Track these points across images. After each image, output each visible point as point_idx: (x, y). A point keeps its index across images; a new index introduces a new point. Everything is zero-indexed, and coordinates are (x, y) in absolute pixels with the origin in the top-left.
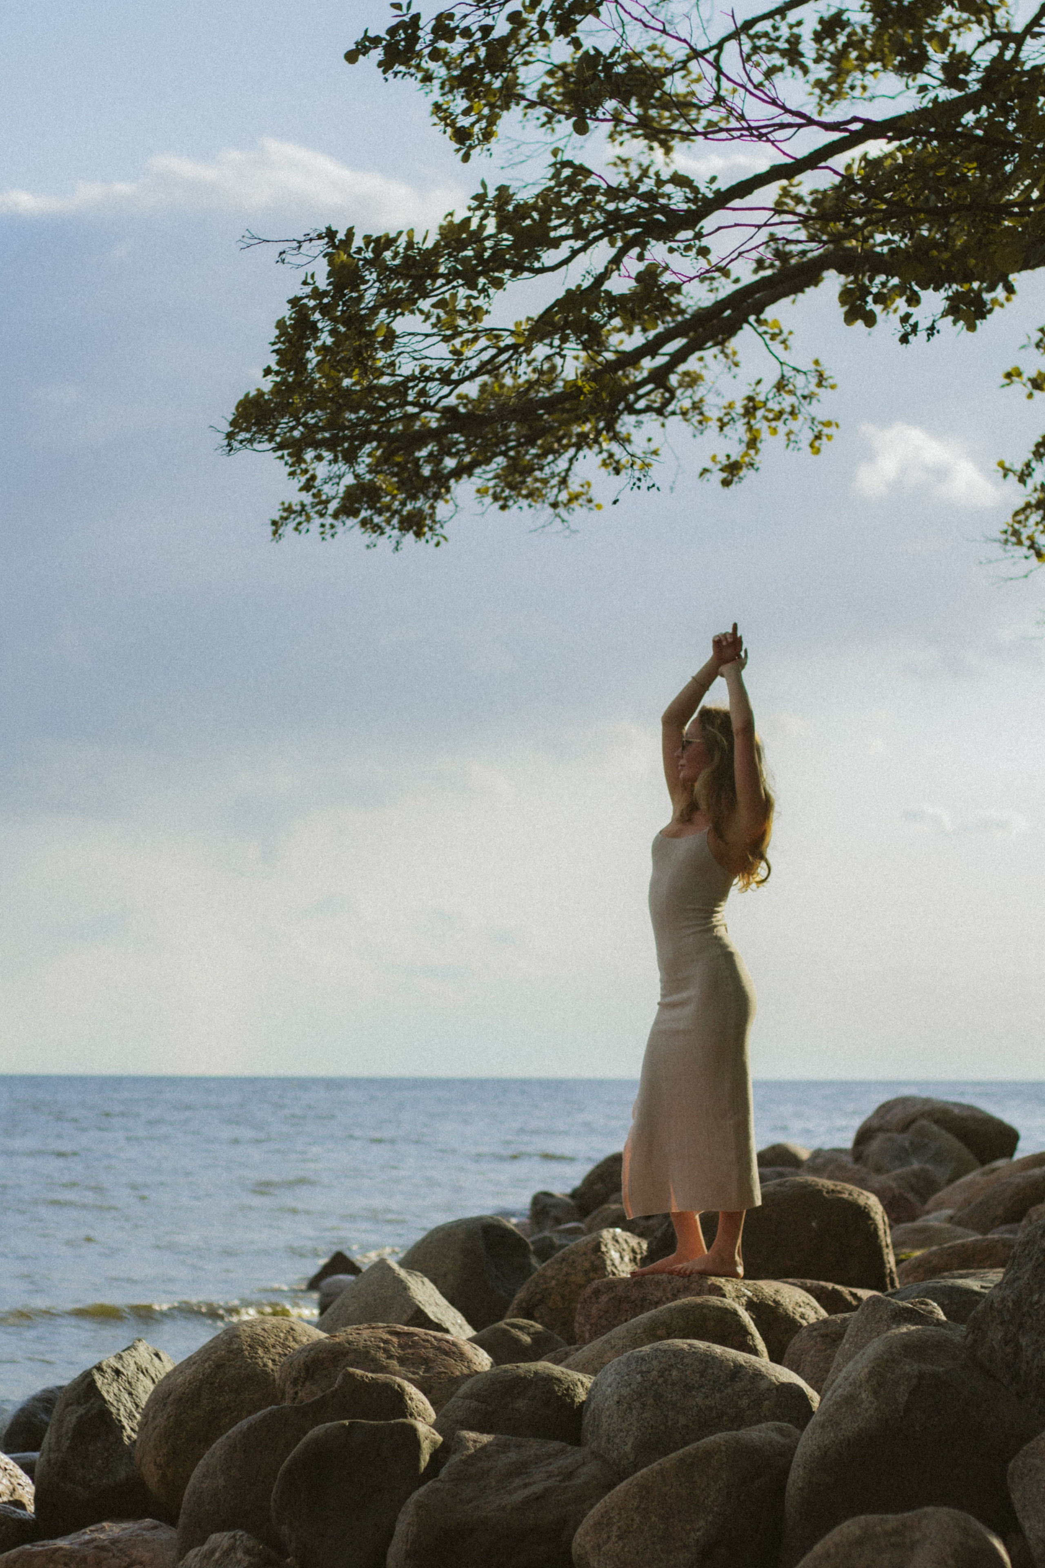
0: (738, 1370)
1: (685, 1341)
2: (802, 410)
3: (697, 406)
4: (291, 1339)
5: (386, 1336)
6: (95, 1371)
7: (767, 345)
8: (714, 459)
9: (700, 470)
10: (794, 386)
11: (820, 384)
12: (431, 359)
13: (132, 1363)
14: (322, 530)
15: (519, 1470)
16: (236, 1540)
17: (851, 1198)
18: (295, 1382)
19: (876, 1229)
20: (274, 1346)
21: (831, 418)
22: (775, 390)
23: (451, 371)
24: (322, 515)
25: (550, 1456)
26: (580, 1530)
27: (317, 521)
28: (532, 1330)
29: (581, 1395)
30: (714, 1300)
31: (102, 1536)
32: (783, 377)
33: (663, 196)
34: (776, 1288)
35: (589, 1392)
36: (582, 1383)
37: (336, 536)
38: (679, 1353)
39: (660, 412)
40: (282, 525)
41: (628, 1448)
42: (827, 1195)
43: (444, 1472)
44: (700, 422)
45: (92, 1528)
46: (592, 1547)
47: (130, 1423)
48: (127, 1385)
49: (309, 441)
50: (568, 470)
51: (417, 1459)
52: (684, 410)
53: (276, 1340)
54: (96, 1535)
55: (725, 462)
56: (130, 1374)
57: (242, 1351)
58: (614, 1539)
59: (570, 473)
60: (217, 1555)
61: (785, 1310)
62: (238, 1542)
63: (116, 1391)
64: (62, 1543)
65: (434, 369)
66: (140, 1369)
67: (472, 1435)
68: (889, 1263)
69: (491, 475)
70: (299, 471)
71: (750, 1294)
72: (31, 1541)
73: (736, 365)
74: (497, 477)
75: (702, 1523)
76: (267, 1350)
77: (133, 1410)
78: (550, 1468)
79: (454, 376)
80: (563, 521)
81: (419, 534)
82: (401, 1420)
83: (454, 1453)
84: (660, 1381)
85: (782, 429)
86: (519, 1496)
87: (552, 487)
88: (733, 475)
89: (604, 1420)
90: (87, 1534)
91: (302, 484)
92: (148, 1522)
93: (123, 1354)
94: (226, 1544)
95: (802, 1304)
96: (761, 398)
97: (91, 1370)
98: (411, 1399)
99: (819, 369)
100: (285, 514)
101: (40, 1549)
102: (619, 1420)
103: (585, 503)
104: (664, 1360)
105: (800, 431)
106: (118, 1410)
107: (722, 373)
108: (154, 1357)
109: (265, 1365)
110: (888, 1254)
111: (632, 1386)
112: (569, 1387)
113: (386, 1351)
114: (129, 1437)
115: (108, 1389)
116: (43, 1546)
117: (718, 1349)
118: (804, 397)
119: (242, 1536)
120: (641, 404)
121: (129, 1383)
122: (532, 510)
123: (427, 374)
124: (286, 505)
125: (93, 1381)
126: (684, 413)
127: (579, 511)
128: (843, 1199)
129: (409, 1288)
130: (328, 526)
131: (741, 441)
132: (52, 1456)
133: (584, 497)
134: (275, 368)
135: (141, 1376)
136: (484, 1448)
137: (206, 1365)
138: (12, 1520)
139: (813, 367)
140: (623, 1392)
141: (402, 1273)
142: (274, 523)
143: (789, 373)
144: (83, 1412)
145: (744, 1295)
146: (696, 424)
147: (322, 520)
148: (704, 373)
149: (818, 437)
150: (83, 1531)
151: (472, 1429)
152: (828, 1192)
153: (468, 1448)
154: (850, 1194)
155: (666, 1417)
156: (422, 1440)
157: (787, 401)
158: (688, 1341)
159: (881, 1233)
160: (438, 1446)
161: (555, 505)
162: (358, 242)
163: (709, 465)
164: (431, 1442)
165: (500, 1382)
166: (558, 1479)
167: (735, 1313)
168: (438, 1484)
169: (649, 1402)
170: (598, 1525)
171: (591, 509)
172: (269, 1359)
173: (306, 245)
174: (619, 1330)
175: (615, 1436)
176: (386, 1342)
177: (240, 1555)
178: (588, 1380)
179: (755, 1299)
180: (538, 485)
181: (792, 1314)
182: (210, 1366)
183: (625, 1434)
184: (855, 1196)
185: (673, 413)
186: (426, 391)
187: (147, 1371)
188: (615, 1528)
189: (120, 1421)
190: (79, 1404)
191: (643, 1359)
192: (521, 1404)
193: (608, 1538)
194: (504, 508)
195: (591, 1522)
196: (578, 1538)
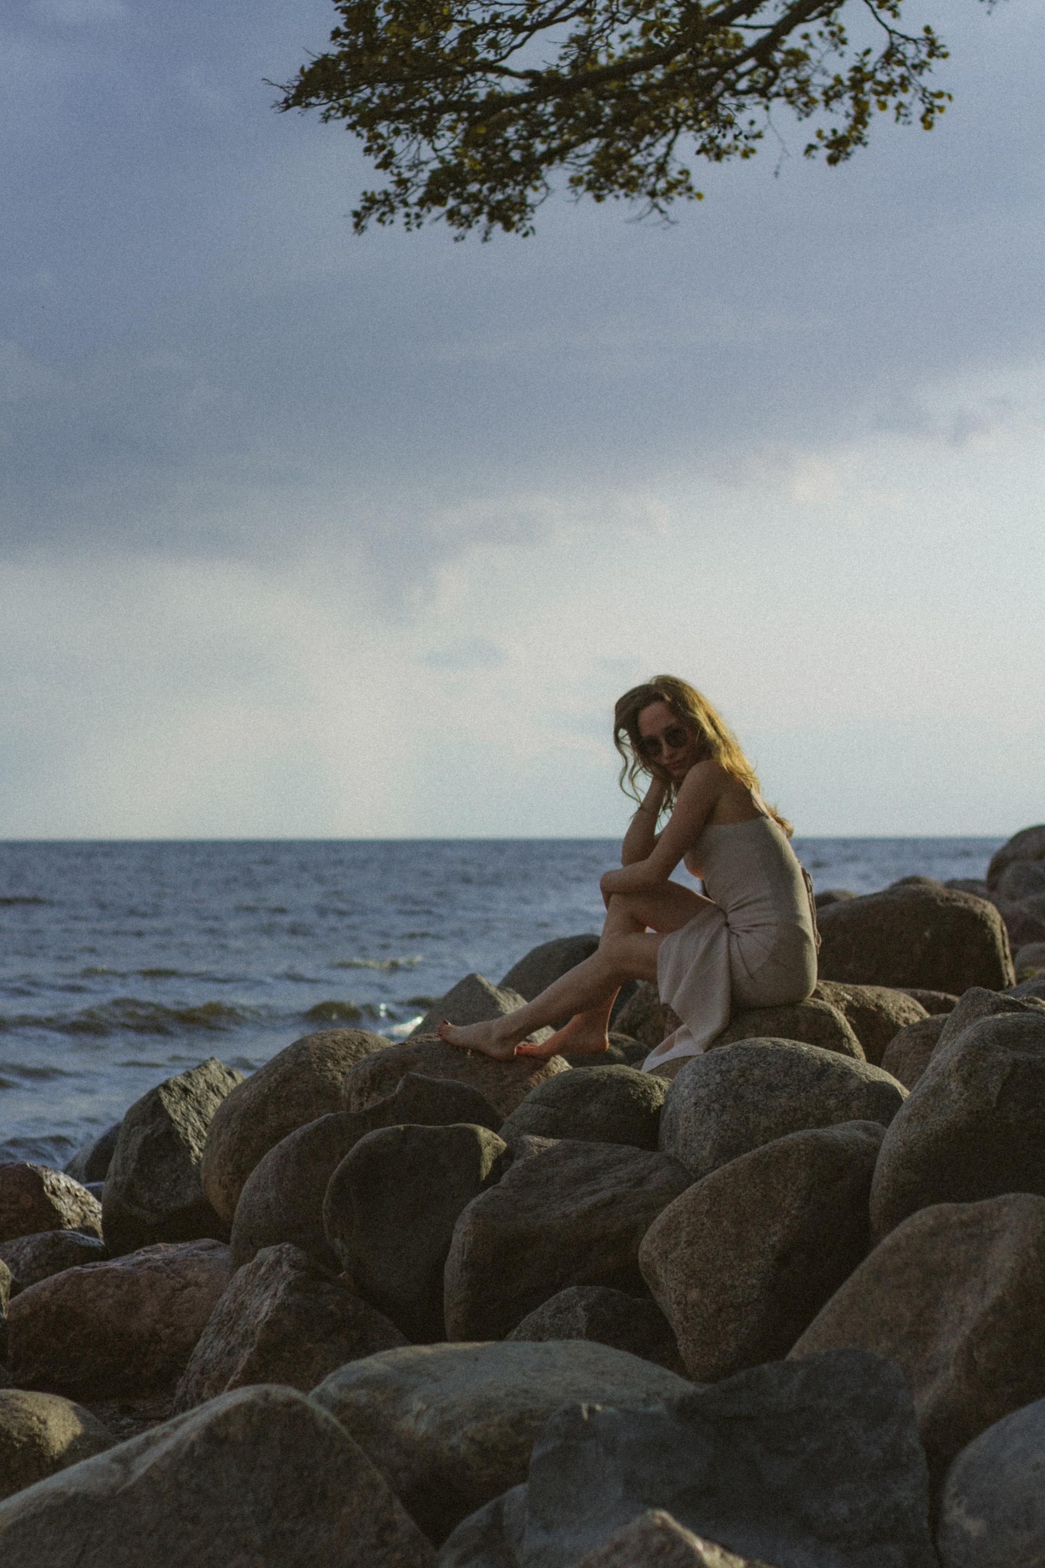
0: (825, 1068)
1: (768, 1039)
2: (913, 81)
3: (803, 86)
4: (364, 1052)
6: (161, 1090)
7: (874, 13)
8: (819, 134)
9: (804, 147)
10: (903, 54)
11: (931, 54)
12: (501, 4)
13: (202, 1081)
14: (406, 220)
15: (589, 1175)
16: (282, 1253)
17: (966, 906)
18: (360, 1092)
19: (993, 937)
20: (344, 1059)
21: (945, 90)
22: (883, 60)
23: (524, 18)
24: (405, 203)
25: (621, 1161)
26: (647, 1237)
27: (402, 211)
28: (626, 1045)
29: (659, 1099)
31: (157, 1256)
32: (892, 44)
34: (878, 992)
35: (667, 1094)
36: (660, 1086)
37: (422, 227)
38: (762, 1052)
39: (763, 93)
40: (364, 216)
41: (705, 1153)
42: (941, 904)
43: (505, 1178)
44: (806, 104)
45: (146, 1248)
46: (659, 1253)
47: (199, 1143)
48: (196, 1104)
49: (385, 112)
50: (667, 154)
51: (479, 1167)
52: (788, 91)
53: (347, 1053)
54: (150, 1255)
55: (831, 137)
56: (199, 1092)
57: (310, 1063)
58: (683, 1245)
59: (668, 158)
60: (263, 1269)
61: (888, 1015)
62: (284, 1255)
63: (184, 1110)
64: (114, 1264)
65: (505, 18)
66: (210, 1087)
67: (536, 1139)
68: (1008, 975)
69: (583, 161)
70: (375, 147)
71: (849, 997)
72: (82, 1263)
73: (844, 42)
74: (591, 163)
75: (778, 1227)
76: (337, 1062)
77: (202, 1129)
78: (620, 1174)
79: (528, 23)
80: (662, 212)
81: (509, 225)
82: (460, 1125)
83: (518, 1159)
84: (741, 1081)
85: (892, 101)
86: (588, 1202)
87: (651, 175)
88: (840, 152)
89: (681, 1123)
90: (139, 1256)
91: (379, 160)
92: (206, 1242)
93: (192, 1072)
94: (272, 1258)
95: (906, 1009)
96: (869, 68)
97: (157, 1088)
99: (930, 36)
100: (367, 204)
101: (91, 1270)
102: (697, 1124)
103: (683, 191)
104: (746, 1059)
105: (911, 103)
106: (186, 1129)
107: (828, 51)
108: (226, 1075)
109: (334, 1078)
110: (1006, 965)
111: (711, 1087)
112: (645, 1090)
114: (197, 1158)
115: (176, 1109)
116: (93, 1267)
117: (805, 1047)
118: (914, 67)
119: (289, 1249)
120: (743, 85)
121: (199, 1102)
122: (628, 199)
123: (499, 21)
124: (369, 194)
125: (160, 1099)
126: (788, 95)
128: (957, 907)
129: (498, 1004)
130: (413, 216)
131: (848, 115)
132: (119, 1179)
133: (684, 185)
134: (344, 29)
135: (211, 1095)
136: (549, 1153)
137: (272, 1079)
138: (80, 1246)
139: (922, 34)
140: (700, 1094)
142: (356, 214)
143: (897, 41)
144: (150, 1132)
145: (844, 999)
146: (801, 106)
147: (406, 210)
148: (811, 52)
149: (930, 111)
150: (137, 1251)
151: (537, 1133)
152: (942, 901)
153: (531, 1153)
154: (966, 902)
155: (747, 1118)
156: (483, 1145)
157: (898, 71)
158: (773, 1039)
159: (999, 942)
160: (501, 1152)
161: (653, 194)
163: (814, 140)
164: (494, 1147)
165: (572, 1085)
166: (629, 1184)
167: (830, 1014)
168: (497, 1192)
169: (728, 1103)
170: (668, 1231)
171: (691, 198)
172: (339, 1071)
175: (692, 1141)
177: (285, 1268)
179: (855, 1004)
180: (634, 173)
181: (895, 1020)
182: (275, 1080)
183: (702, 1137)
184: (972, 904)
185: (777, 95)
186: (498, 42)
187: (218, 1089)
188: (684, 1233)
189: (188, 1141)
190: (144, 1123)
191: (723, 1058)
192: (594, 1109)
193: (676, 1244)
194: (599, 198)
195: (658, 1228)
196: (645, 1245)
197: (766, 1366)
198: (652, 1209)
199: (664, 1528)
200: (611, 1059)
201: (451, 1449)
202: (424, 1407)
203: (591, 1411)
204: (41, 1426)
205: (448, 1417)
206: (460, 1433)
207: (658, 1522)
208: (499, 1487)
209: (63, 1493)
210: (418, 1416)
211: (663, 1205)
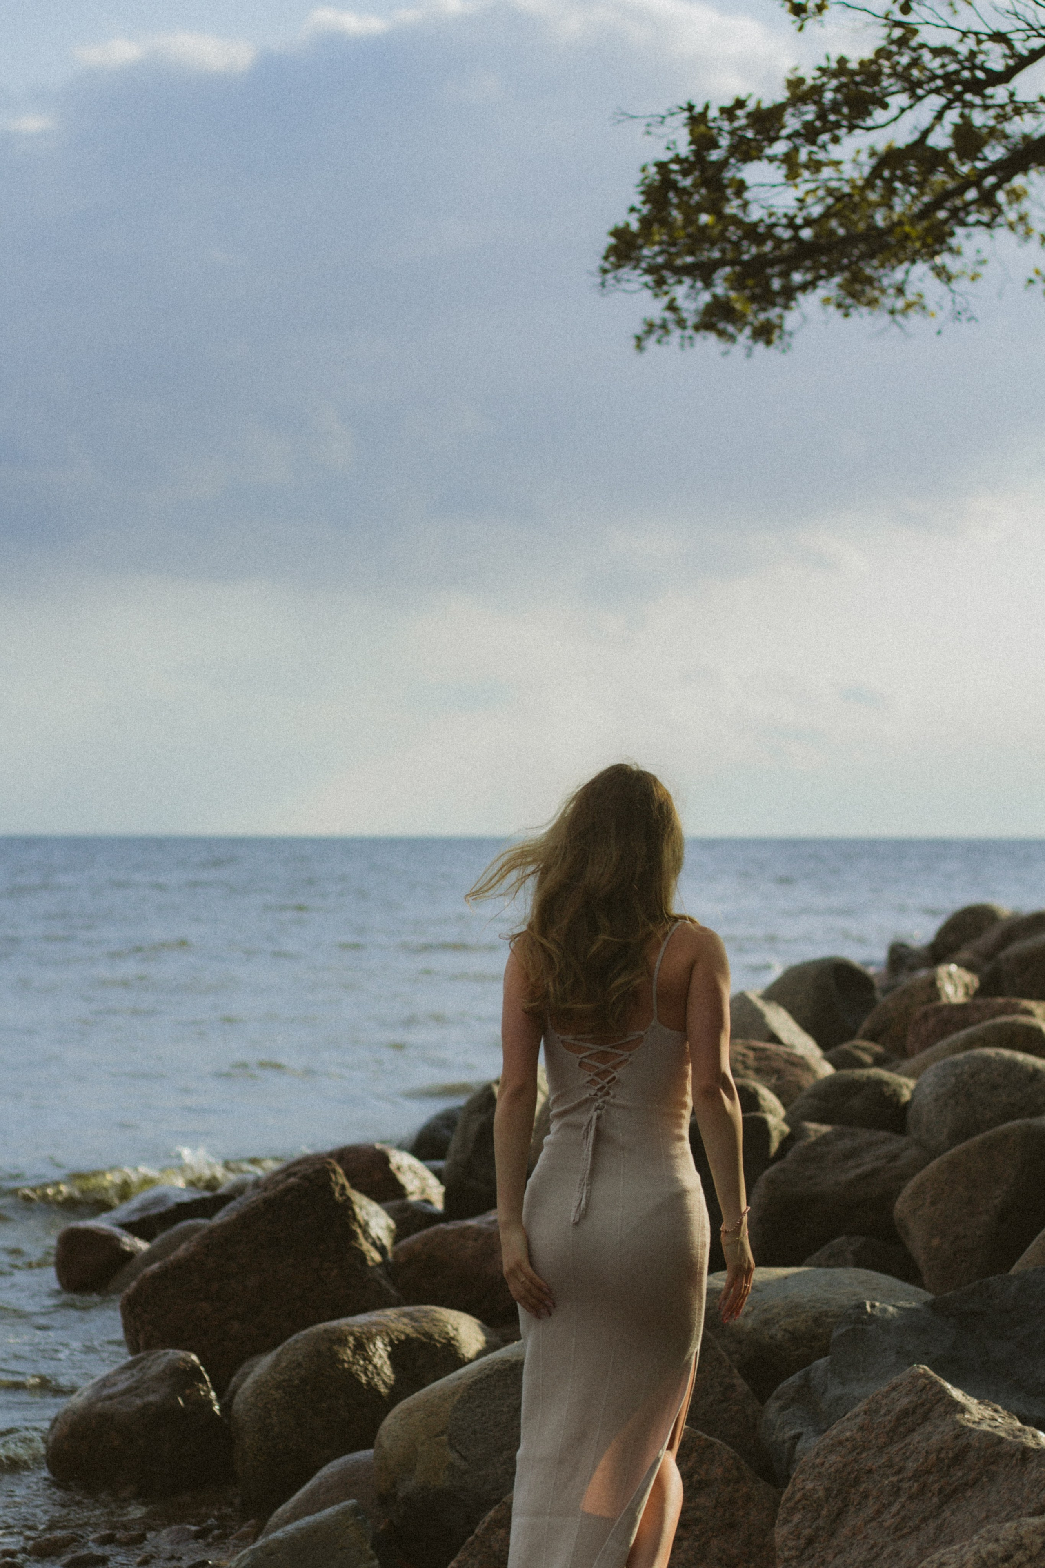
1: (992, 1050)
3: (1022, 218)
5: (744, 1051)
8: (1037, 270)
9: (1023, 281)
12: (778, 206)
14: (681, 341)
15: (852, 1153)
24: (681, 329)
25: (878, 1143)
26: (900, 1199)
27: (677, 334)
28: (872, 1050)
29: (906, 1095)
30: (1023, 1019)
33: (981, 52)
35: (914, 1093)
36: (907, 1086)
37: (695, 346)
38: (987, 1060)
39: (988, 226)
40: (644, 338)
43: (790, 1155)
44: (1027, 233)
46: (909, 1211)
49: (670, 266)
50: (905, 280)
51: (768, 1145)
52: (1011, 222)
58: (927, 1204)
59: (906, 283)
64: (472, 1222)
67: (813, 1126)
69: (833, 287)
70: (661, 294)
72: (440, 1224)
74: (839, 288)
75: (998, 1192)
78: (878, 1152)
80: (899, 326)
81: (769, 342)
82: (753, 1114)
83: (799, 1140)
84: (970, 1082)
86: (853, 1174)
87: (890, 296)
89: (923, 1115)
91: (663, 304)
97: (490, 1085)
98: (764, 1100)
100: (647, 329)
101: (453, 1227)
102: (937, 1114)
103: (918, 310)
104: (974, 1065)
111: (947, 1086)
112: (895, 1089)
113: (744, 1063)
116: (455, 1225)
117: (1020, 1057)
120: (971, 219)
122: (871, 318)
124: (649, 322)
126: (1012, 227)
127: (915, 319)
130: (687, 338)
133: (919, 305)
134: (640, 207)
136: (824, 1136)
140: (939, 1092)
141: (760, 1004)
142: (637, 338)
146: (1021, 235)
147: (681, 333)
148: (1029, 189)
150: (486, 1214)
151: (813, 1120)
153: (809, 1136)
155: (975, 1111)
156: (772, 1130)
158: (995, 1050)
160: (785, 1135)
161: (892, 312)
162: (713, 113)
163: (1032, 275)
164: (780, 1132)
165: (839, 1086)
166: (885, 1160)
168: (785, 1164)
169: (961, 1100)
170: (914, 1195)
171: (924, 315)
173: (669, 120)
174: (943, 1044)
175: (932, 1128)
176: (744, 1055)
178: (911, 1083)
180: (876, 294)
183: (941, 1125)
185: (1001, 226)
188: (928, 1196)
190: (481, 1113)
191: (957, 1064)
192: (856, 1102)
193: (923, 1204)
194: (846, 315)
195: (909, 1191)
196: (898, 1205)
197: (992, 1278)
198: (904, 1178)
199: (925, 1375)
200: (862, 1065)
201: (771, 1337)
202: (751, 1309)
203: (873, 1306)
204: (455, 1332)
205: (768, 1316)
206: (777, 1326)
207: (921, 1371)
208: (806, 1361)
209: (508, 1361)
210: (747, 1315)
211: (913, 1175)
